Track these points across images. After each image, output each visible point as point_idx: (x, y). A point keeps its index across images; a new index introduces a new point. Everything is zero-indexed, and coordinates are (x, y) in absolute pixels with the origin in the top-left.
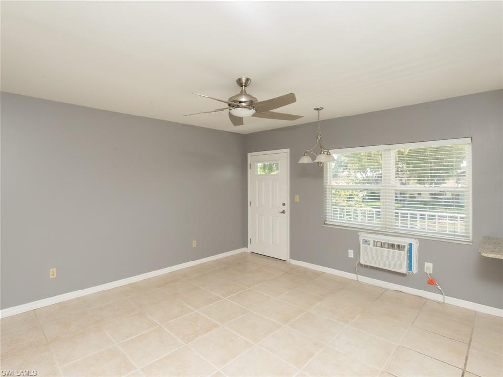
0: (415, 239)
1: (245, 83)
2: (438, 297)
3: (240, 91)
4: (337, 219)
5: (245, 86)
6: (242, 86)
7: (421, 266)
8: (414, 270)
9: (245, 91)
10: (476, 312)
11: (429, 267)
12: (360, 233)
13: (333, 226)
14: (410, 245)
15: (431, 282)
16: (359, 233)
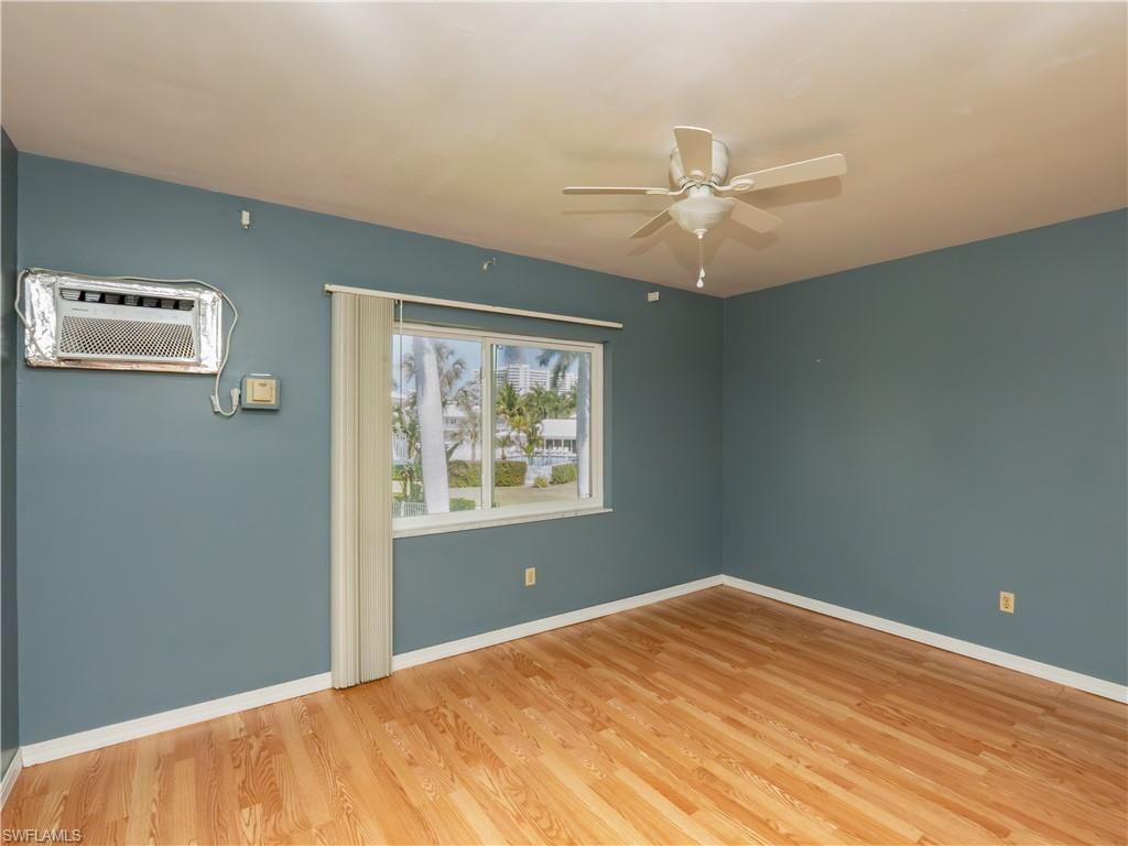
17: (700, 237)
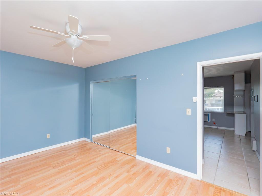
2: (216, 127)
7: (211, 120)
8: (210, 121)
10: (225, 129)
11: (214, 120)
14: (209, 114)
15: (214, 123)
17: (74, 49)
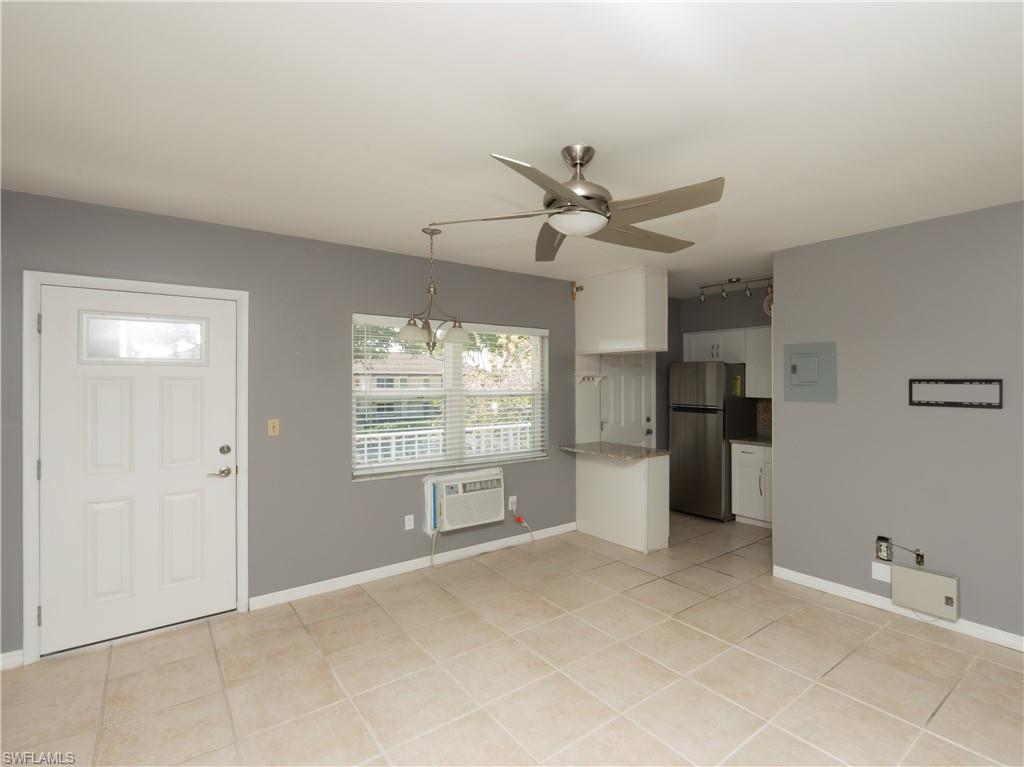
0: (495, 467)
1: (582, 159)
3: (571, 176)
4: (377, 462)
5: (581, 165)
6: (575, 165)
9: (581, 175)
12: (427, 478)
13: (373, 479)
16: (424, 480)
